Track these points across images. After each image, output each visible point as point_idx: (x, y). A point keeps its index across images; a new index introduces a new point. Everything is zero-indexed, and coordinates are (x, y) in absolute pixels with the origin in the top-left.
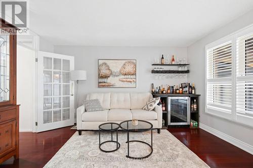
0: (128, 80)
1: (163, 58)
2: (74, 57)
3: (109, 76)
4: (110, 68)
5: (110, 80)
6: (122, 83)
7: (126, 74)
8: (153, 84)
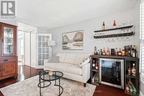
0: (78, 45)
1: (104, 25)
2: (51, 34)
3: (67, 43)
4: (68, 38)
5: (68, 45)
6: (75, 47)
7: (76, 41)
8: (96, 47)
